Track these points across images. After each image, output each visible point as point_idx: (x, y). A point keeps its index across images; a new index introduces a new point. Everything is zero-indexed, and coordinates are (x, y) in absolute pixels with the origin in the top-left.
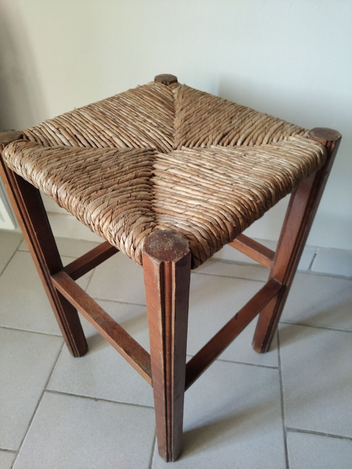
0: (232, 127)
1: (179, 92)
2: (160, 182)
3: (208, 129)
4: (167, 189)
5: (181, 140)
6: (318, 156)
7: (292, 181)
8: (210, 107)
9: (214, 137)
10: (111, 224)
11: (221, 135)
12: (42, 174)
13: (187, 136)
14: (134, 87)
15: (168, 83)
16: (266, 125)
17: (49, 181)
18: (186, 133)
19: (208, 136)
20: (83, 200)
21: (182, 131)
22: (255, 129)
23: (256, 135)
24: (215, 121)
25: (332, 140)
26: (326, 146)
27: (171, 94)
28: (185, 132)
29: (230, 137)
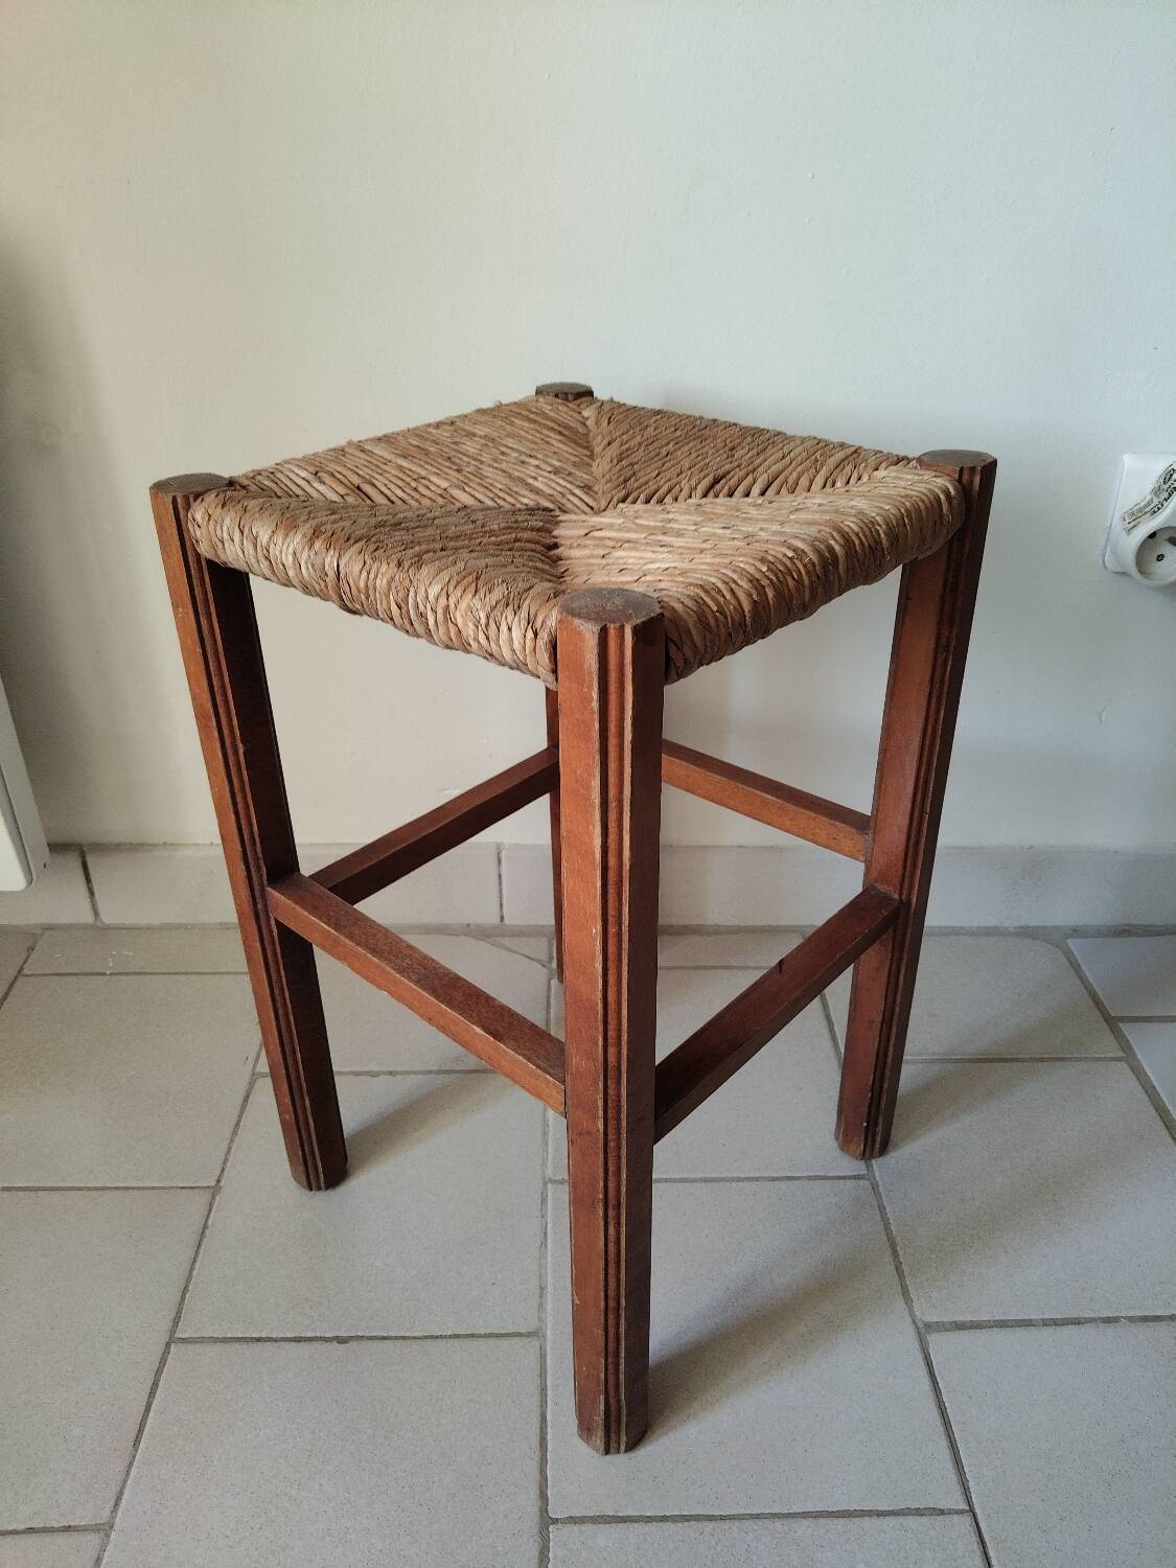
0: (736, 464)
1: (599, 413)
2: (575, 553)
3: (678, 470)
4: (592, 561)
5: (613, 492)
6: (942, 497)
7: (883, 536)
8: (678, 433)
9: (693, 483)
10: (477, 597)
11: (710, 478)
12: (299, 536)
13: (628, 484)
14: (489, 404)
15: (570, 397)
16: (818, 455)
17: (318, 545)
18: (626, 481)
19: (679, 483)
20: (406, 564)
21: (614, 478)
22: (791, 463)
23: (795, 474)
24: (694, 455)
25: (971, 465)
26: (960, 481)
27: (581, 419)
28: (622, 478)
29: (732, 482)
